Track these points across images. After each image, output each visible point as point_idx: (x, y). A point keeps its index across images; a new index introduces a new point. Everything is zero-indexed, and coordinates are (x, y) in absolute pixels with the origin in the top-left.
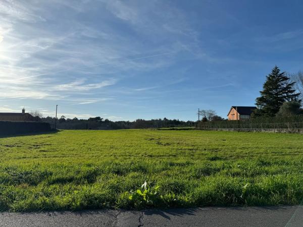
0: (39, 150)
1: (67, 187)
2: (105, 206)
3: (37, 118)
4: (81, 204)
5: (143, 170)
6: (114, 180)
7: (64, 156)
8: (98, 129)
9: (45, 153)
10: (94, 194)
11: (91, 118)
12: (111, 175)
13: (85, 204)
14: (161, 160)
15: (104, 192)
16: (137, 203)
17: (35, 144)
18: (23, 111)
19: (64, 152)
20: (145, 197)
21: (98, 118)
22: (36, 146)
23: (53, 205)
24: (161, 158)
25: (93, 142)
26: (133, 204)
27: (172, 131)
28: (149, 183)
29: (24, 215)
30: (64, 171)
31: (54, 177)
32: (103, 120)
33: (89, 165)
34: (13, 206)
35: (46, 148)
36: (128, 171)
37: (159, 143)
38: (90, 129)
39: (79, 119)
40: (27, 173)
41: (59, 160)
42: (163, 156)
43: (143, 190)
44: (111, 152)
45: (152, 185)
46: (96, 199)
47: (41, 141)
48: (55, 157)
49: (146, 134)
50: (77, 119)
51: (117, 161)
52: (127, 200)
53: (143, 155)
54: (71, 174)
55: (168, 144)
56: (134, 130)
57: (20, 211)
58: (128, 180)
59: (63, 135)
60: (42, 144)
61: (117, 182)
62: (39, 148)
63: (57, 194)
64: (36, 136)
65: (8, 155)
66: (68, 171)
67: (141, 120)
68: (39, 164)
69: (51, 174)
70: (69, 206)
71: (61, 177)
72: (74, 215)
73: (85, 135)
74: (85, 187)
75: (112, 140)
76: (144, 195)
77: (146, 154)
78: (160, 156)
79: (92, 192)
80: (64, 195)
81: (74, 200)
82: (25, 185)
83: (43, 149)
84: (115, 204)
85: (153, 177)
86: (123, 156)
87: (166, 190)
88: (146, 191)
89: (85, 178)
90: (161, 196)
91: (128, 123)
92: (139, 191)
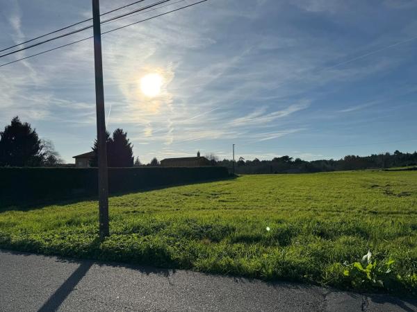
0: (218, 200)
1: (254, 247)
2: (307, 280)
3: (213, 161)
4: (274, 273)
5: (362, 233)
6: (316, 245)
7: (246, 208)
8: (286, 173)
9: (224, 204)
10: (290, 262)
11: (276, 159)
12: (311, 237)
13: (279, 272)
14: (394, 219)
15: (304, 260)
16: (357, 282)
17: (213, 193)
18: (199, 154)
19: (246, 203)
20: (368, 274)
21: (286, 158)
22: (215, 195)
23: (240, 269)
24: (393, 217)
25: (281, 191)
26: (350, 283)
27: (412, 172)
28: (375, 254)
29: (209, 277)
30: (249, 227)
31: (237, 234)
32: (293, 160)
33: (279, 222)
34: (196, 264)
35: (225, 197)
36: (337, 233)
37: (388, 193)
38: (276, 173)
39: (261, 160)
40: (207, 227)
41: (241, 213)
42: (397, 213)
43: (365, 263)
44: (308, 205)
45: (380, 257)
46: (293, 268)
47: (219, 189)
48: (235, 208)
49: (364, 178)
50: (258, 160)
51: (319, 219)
52: (340, 275)
53: (360, 212)
54: (257, 232)
55: (405, 194)
56: (342, 172)
57: (204, 272)
58: (338, 246)
59: (244, 181)
60: (221, 193)
61: (322, 248)
62: (217, 197)
63: (243, 256)
64: (214, 184)
65: (187, 205)
66: (254, 227)
67: (353, 156)
68: (219, 217)
69: (234, 230)
70: (259, 273)
71: (246, 234)
72: (265, 285)
73: (269, 181)
74: (276, 250)
75: (308, 188)
76: (368, 270)
77: (365, 210)
78: (392, 213)
79: (287, 258)
80: (252, 258)
81: (264, 266)
82: (207, 241)
83: (221, 198)
84: (321, 279)
85: (382, 245)
86: (327, 211)
87: (407, 268)
88: (370, 266)
89: (275, 238)
90: (399, 277)
91: (331, 162)
92: (358, 265)
